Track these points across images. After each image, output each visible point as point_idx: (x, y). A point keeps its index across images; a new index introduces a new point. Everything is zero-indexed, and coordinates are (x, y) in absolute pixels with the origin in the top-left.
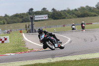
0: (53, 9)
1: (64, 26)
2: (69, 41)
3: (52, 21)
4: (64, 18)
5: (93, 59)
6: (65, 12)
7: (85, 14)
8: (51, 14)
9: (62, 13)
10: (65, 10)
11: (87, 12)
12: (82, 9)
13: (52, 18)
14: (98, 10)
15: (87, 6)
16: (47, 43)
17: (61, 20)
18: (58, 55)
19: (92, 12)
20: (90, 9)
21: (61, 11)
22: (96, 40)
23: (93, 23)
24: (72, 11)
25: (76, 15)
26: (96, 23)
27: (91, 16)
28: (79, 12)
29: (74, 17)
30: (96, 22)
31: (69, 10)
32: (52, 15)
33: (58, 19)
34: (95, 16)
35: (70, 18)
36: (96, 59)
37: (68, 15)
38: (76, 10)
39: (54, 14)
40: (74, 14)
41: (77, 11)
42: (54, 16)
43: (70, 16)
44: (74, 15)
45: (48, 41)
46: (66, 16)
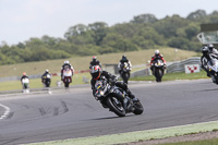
2: (7, 113)
11: (44, 49)
12: (34, 43)
14: (70, 45)
15: (46, 37)
19: (56, 48)
20: (51, 42)
22: (67, 110)
24: (13, 47)
25: (21, 57)
28: (27, 49)
29: (17, 62)
31: (6, 46)
35: (9, 63)
37: (4, 57)
38: (20, 46)
40: (16, 54)
41: (24, 47)
43: (9, 59)
44: (17, 57)
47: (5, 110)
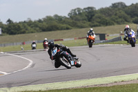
0: (9, 21)
1: (23, 43)
2: (30, 64)
3: (8, 37)
4: (24, 33)
5: (66, 89)
6: (26, 24)
7: (52, 27)
8: (5, 27)
9: (21, 25)
10: (25, 22)
11: (55, 23)
12: (49, 19)
13: (7, 33)
14: (72, 21)
15: (56, 16)
16: (61, 59)
17: (19, 35)
18: (16, 84)
20: (60, 19)
21: (20, 23)
23: (65, 40)
24: (35, 22)
25: (40, 28)
26: (68, 39)
27: (62, 29)
28: (44, 23)
29: (37, 31)
30: (69, 37)
31: (30, 22)
32: (7, 29)
33: (15, 34)
34: (67, 29)
35: (32, 32)
36: (69, 89)
37: (29, 28)
38: (40, 21)
39: (10, 27)
40: (37, 26)
42: (9, 30)
43: (32, 30)
44: (38, 28)
45: (62, 57)
46: (27, 29)
47: (29, 62)
